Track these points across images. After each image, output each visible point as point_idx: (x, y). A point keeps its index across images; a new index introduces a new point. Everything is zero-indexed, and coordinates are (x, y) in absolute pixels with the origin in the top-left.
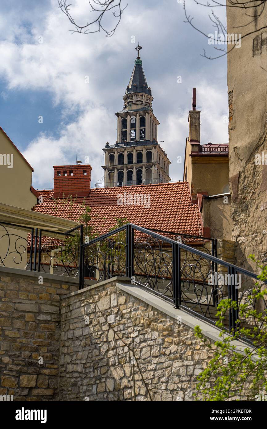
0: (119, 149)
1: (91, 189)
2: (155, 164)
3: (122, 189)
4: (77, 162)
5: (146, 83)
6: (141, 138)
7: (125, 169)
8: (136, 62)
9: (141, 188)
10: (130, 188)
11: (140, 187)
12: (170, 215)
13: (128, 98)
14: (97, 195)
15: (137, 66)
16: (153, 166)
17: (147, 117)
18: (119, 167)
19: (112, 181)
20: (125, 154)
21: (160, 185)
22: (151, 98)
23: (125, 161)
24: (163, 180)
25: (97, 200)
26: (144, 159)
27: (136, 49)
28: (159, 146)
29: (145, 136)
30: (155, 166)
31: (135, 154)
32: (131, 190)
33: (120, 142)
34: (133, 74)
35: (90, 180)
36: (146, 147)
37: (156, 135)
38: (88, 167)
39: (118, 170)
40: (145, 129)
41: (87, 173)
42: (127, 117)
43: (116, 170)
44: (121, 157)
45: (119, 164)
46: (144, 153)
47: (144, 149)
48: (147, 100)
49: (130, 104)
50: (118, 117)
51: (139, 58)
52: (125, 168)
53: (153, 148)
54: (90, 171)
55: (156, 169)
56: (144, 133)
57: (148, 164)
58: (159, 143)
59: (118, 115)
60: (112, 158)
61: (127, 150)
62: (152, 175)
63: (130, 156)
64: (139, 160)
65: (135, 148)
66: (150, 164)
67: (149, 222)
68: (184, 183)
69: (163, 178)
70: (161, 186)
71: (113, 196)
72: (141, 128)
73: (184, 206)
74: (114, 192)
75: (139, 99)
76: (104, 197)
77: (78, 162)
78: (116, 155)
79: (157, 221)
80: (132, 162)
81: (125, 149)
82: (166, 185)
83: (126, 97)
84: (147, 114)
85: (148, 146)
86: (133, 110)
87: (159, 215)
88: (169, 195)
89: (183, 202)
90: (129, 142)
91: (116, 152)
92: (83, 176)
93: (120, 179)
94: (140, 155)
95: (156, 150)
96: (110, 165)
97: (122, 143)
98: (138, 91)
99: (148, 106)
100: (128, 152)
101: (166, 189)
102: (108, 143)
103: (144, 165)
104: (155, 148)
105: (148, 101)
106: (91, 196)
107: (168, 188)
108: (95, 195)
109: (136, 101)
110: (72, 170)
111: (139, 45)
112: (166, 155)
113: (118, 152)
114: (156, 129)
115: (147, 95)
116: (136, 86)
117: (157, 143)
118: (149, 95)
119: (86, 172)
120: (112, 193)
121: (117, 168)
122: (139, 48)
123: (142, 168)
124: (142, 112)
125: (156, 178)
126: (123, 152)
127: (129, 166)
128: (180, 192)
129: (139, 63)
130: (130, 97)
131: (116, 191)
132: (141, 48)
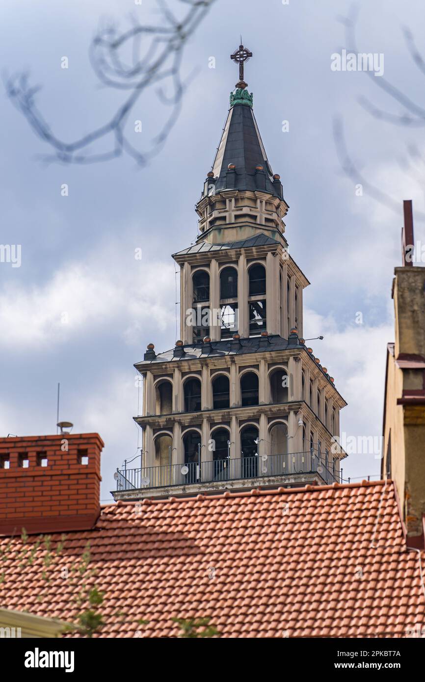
0: (185, 364)
1: (102, 504)
2: (296, 408)
3: (197, 505)
4: (58, 425)
5: (266, 162)
6: (253, 327)
7: (205, 425)
8: (234, 97)
9: (252, 499)
10: (221, 502)
11: (249, 497)
12: (342, 583)
13: (212, 206)
14: (120, 524)
15: (239, 109)
16: (292, 413)
17: (270, 264)
18: (187, 418)
19: (165, 462)
20: (206, 380)
21: (311, 491)
22: (283, 207)
23: (206, 399)
24: (323, 456)
25: (121, 540)
26: (264, 393)
27: (233, 57)
28: (309, 352)
29: (265, 323)
30: (296, 413)
31: (234, 378)
32: (223, 506)
33: (190, 343)
34: (226, 133)
35: (100, 479)
36: (267, 355)
37: (299, 320)
38: (92, 441)
39: (183, 428)
40: (264, 302)
41: (90, 459)
42: (208, 266)
43: (177, 429)
44: (192, 387)
45: (187, 409)
46: (263, 375)
47: (263, 362)
48: (270, 212)
49: (217, 225)
50: (182, 265)
51: (242, 85)
52: (205, 421)
53: (291, 359)
54: (97, 451)
55: (301, 422)
56: (263, 313)
57: (276, 408)
58: (308, 344)
59: (180, 259)
60: (163, 391)
61: (211, 367)
62: (290, 442)
63: (221, 385)
64: (249, 395)
65: (236, 358)
66: (282, 407)
67: (278, 608)
68: (383, 485)
69: (323, 451)
70: (314, 495)
71: (169, 525)
72: (253, 298)
73: (382, 555)
74: (171, 513)
75: (246, 211)
76: (141, 531)
77: (62, 425)
78: (177, 383)
79: (302, 603)
80: (225, 404)
81: (204, 362)
82: (327, 490)
83: (206, 205)
84: (269, 255)
85: (274, 354)
86: (228, 245)
87: (306, 585)
88: (337, 523)
89: (381, 543)
90: (216, 343)
91: (177, 374)
92: (78, 466)
93: (191, 455)
94: (249, 382)
95: (300, 365)
96: (158, 413)
97: (193, 346)
98: (242, 186)
99: (274, 232)
100: (212, 371)
101: (328, 501)
102: (151, 347)
103: (265, 412)
104: (296, 359)
105: (274, 216)
106: (104, 528)
107: (334, 499)
108: (114, 525)
109: (237, 217)
110: (46, 449)
111: (241, 47)
112: (330, 380)
113: (183, 374)
114: (298, 298)
115: (268, 196)
116: (235, 172)
117: (302, 343)
118: (274, 197)
119: (86, 455)
120: (164, 518)
121: (180, 423)
122: (241, 56)
123: (257, 420)
124: (254, 249)
125: (301, 450)
126: (200, 373)
127: (218, 416)
128: (372, 512)
129: (245, 101)
130: (218, 206)
131: (176, 510)
132: (250, 55)
